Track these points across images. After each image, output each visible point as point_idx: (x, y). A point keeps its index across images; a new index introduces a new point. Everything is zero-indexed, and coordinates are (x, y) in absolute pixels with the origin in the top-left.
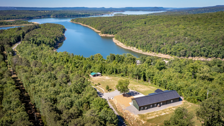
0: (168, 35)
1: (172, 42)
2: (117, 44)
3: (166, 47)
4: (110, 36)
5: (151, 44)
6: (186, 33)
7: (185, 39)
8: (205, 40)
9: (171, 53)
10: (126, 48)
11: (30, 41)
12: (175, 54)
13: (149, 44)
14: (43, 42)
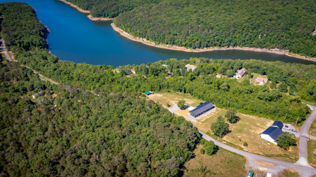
0: (180, 23)
1: (186, 33)
2: (121, 34)
3: (180, 38)
4: (106, 19)
5: (164, 35)
6: (199, 19)
7: (198, 27)
8: (217, 27)
9: (186, 45)
10: (134, 40)
11: (16, 45)
12: (191, 46)
13: (161, 35)
14: (32, 44)
